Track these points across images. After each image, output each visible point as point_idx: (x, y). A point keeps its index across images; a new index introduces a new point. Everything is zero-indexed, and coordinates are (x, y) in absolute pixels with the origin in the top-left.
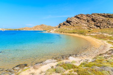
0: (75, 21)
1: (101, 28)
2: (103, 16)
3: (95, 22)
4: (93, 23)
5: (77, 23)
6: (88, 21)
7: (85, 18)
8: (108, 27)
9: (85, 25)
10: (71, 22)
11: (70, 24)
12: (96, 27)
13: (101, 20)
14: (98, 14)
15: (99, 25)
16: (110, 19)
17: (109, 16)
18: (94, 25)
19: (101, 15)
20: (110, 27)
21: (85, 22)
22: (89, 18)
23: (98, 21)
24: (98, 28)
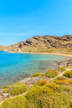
0: (35, 42)
1: (56, 48)
2: (55, 38)
3: (50, 43)
4: (49, 43)
5: (36, 44)
6: (45, 42)
7: (42, 40)
8: (61, 47)
9: (43, 45)
10: (31, 42)
11: (31, 44)
12: (52, 47)
13: (55, 41)
14: (50, 36)
15: (54, 45)
16: (60, 41)
17: (59, 38)
18: (51, 45)
19: (53, 37)
20: (62, 47)
21: (42, 43)
22: (45, 39)
23: (52, 43)
24: (54, 47)
